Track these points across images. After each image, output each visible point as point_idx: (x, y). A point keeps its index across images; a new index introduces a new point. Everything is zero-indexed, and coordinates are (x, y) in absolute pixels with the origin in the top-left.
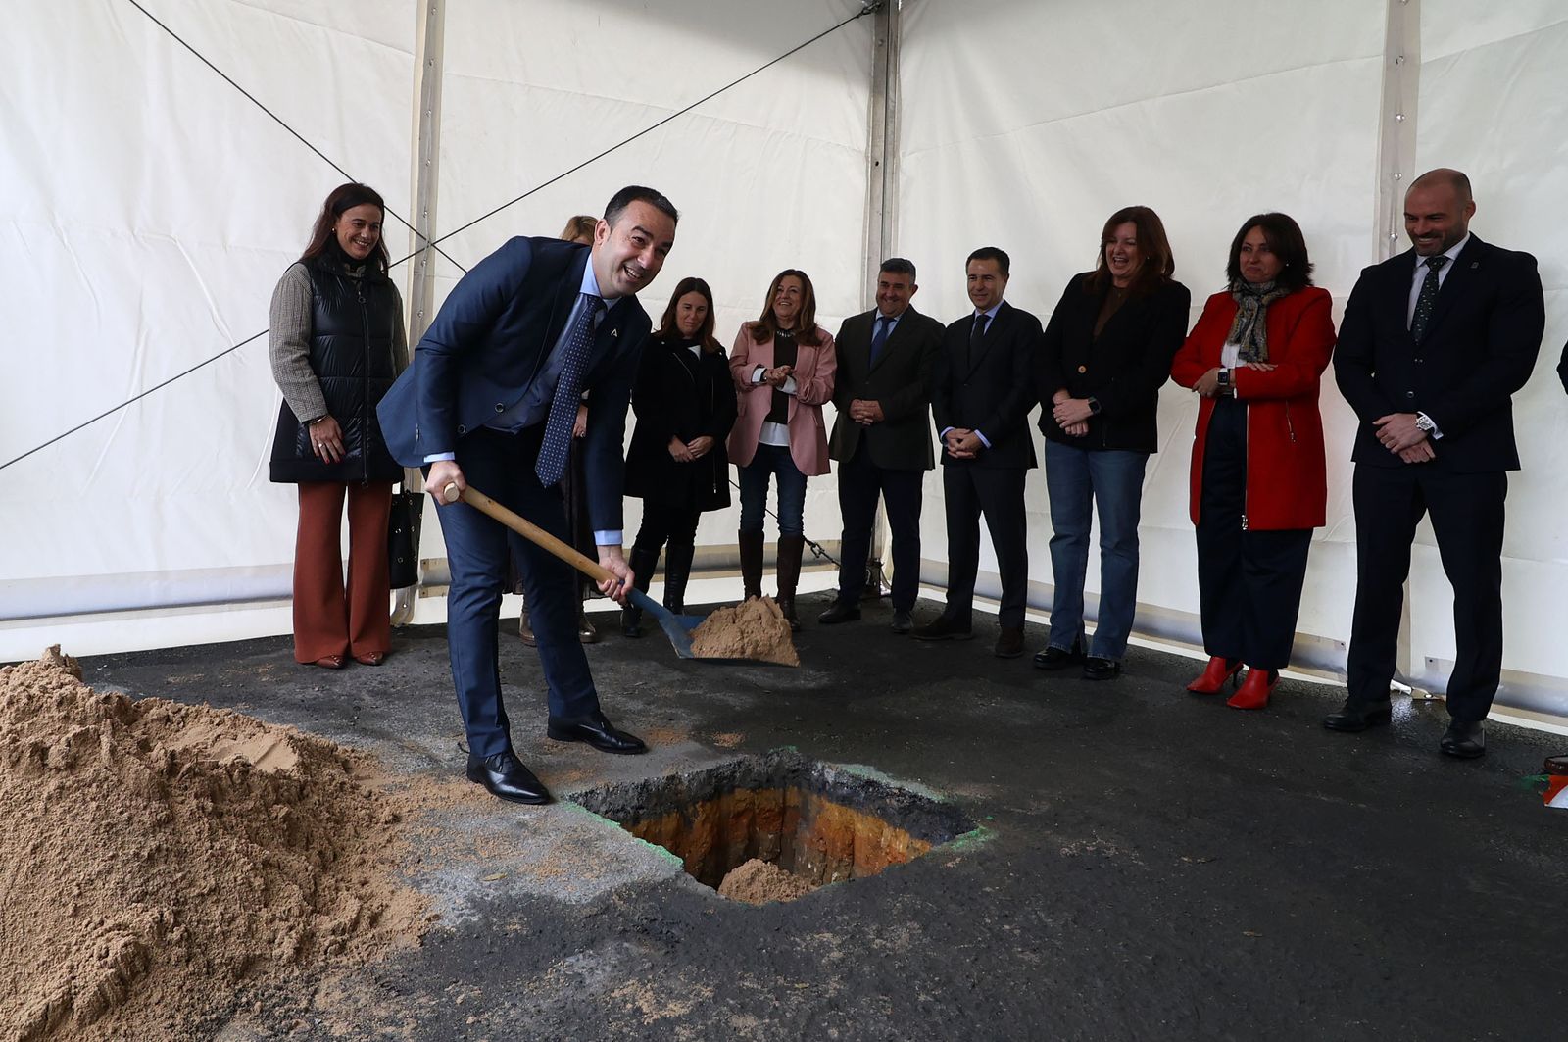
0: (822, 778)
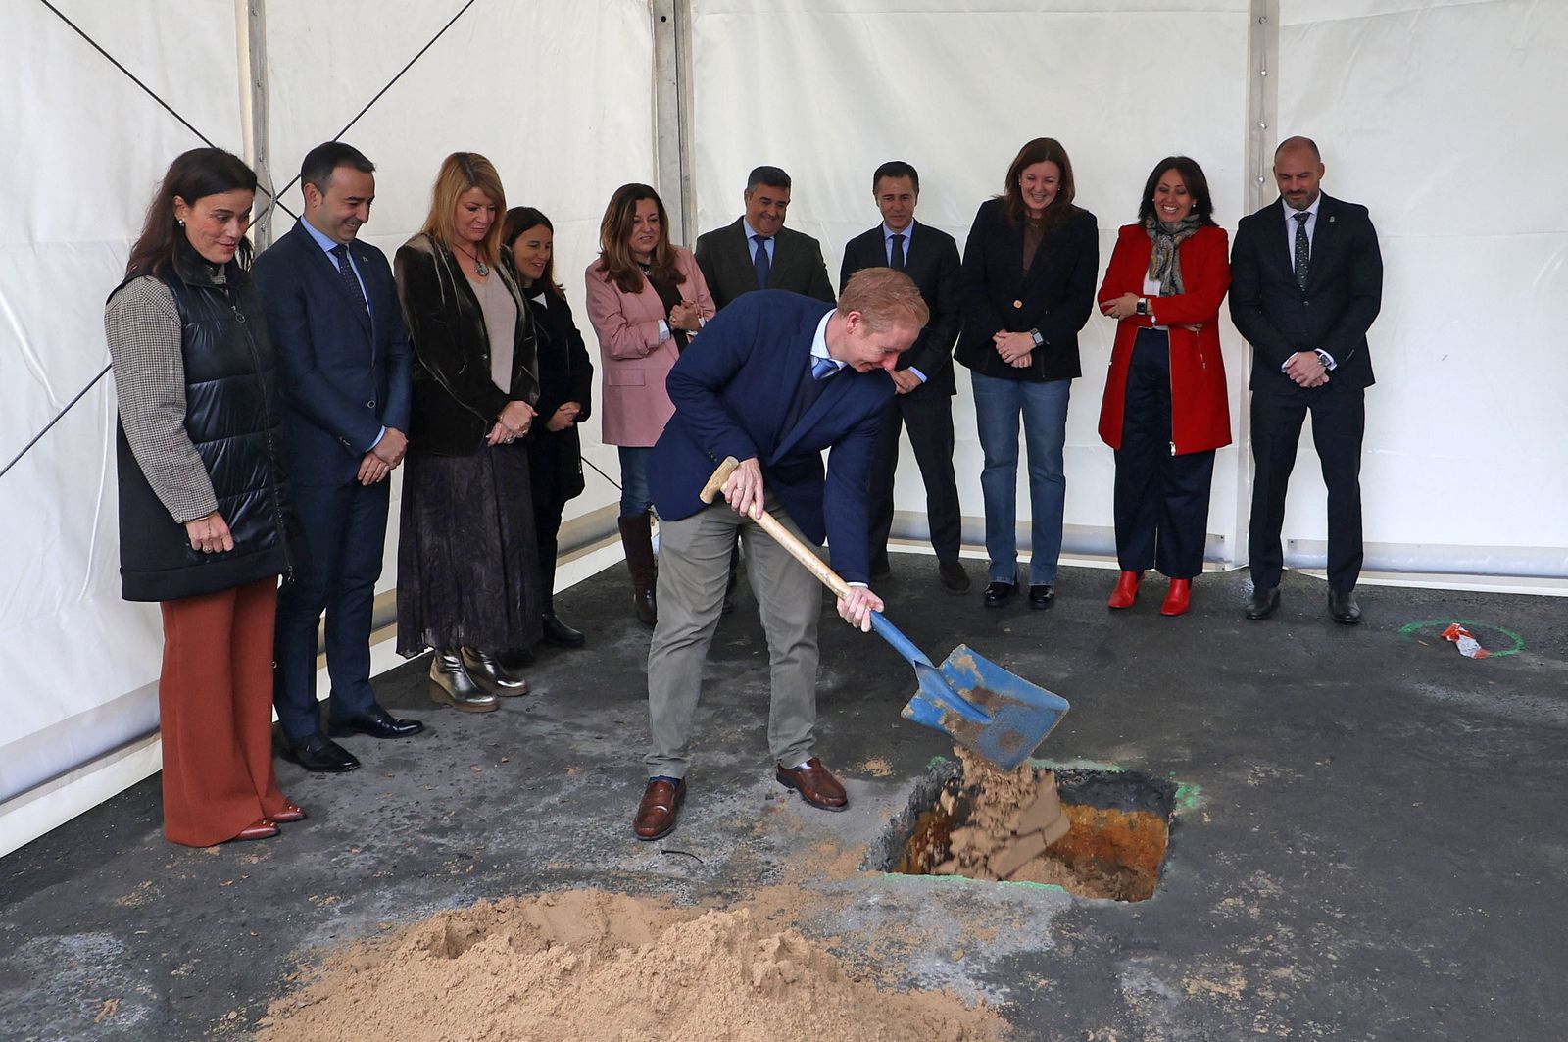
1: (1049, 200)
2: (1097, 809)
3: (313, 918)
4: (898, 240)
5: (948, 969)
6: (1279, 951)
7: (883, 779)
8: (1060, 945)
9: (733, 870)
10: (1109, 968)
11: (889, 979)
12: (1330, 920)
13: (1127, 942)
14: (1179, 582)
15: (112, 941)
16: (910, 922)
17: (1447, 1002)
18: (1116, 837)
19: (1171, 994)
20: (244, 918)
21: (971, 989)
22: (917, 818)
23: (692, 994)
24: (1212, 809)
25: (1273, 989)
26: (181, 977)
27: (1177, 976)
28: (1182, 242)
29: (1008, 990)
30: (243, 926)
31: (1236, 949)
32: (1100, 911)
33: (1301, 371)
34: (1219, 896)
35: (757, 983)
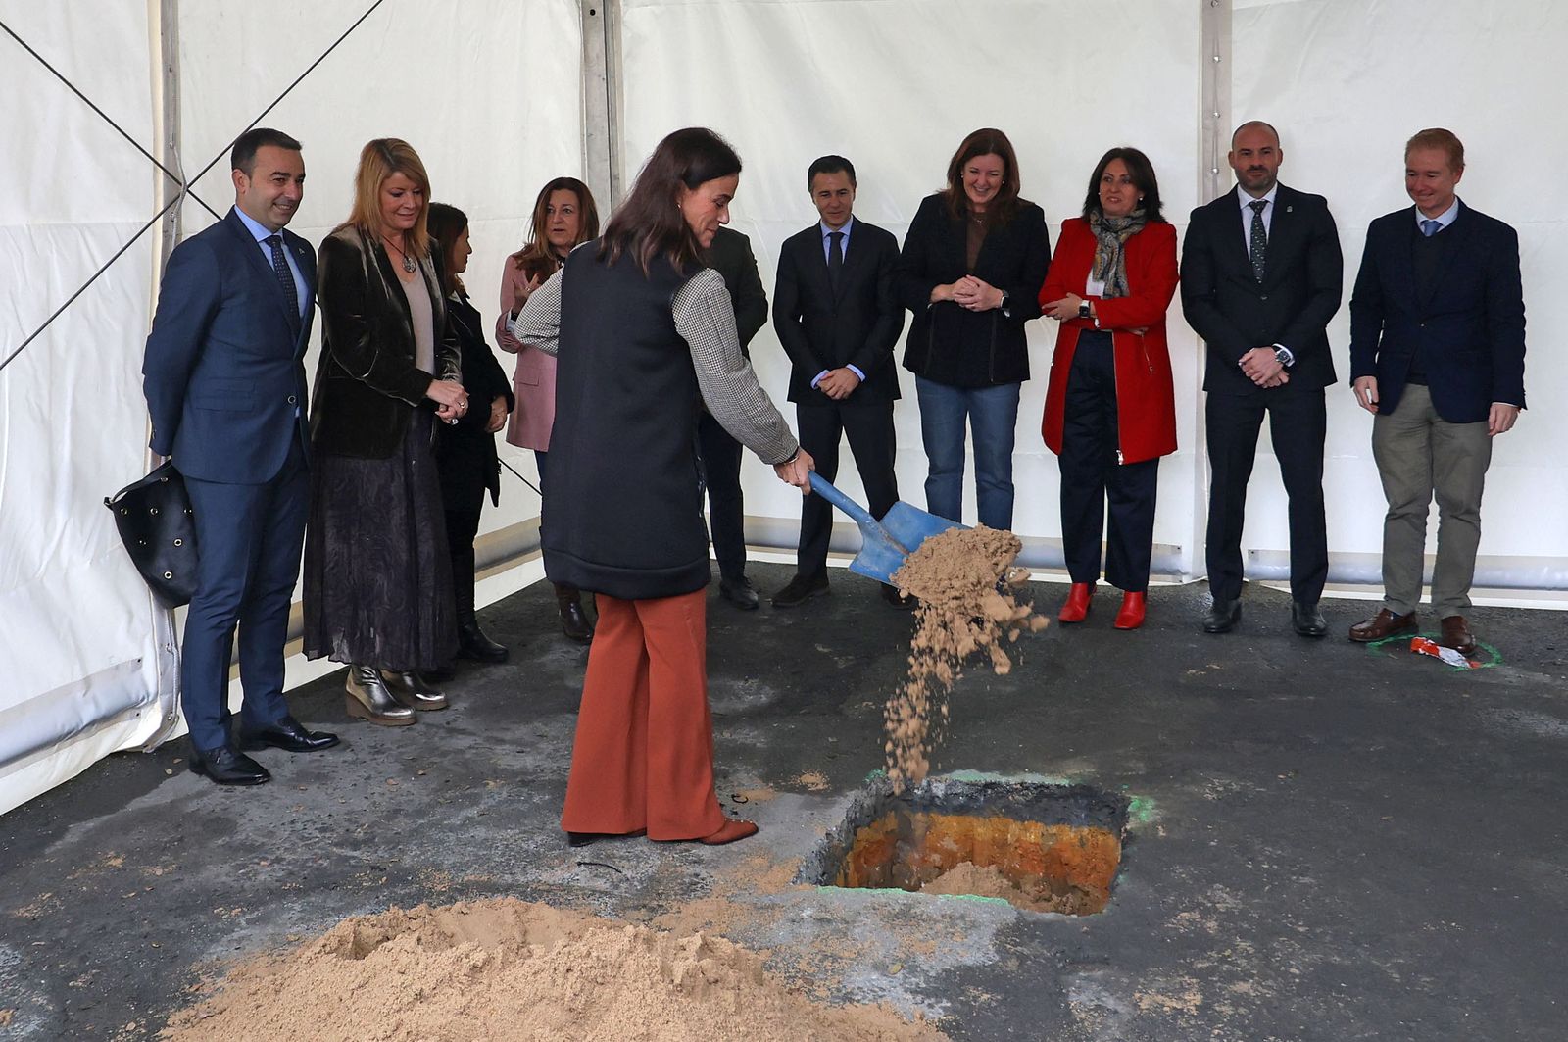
0: (928, 794)
1: (991, 194)
2: (1046, 825)
3: (217, 930)
4: (836, 238)
5: (884, 983)
6: (1238, 965)
7: (818, 792)
8: (1003, 959)
9: (659, 882)
10: (1056, 982)
11: (822, 992)
12: (1292, 934)
13: (1076, 955)
14: (1133, 595)
15: (9, 952)
16: (845, 935)
17: (1418, 1017)
18: (1067, 855)
19: (1120, 1008)
20: (146, 928)
21: (909, 1004)
22: (855, 834)
23: (608, 992)
24: (1167, 822)
25: (1231, 1004)
26: (78, 988)
27: (1129, 990)
28: (1128, 240)
29: (949, 1004)
30: (146, 937)
31: (1191, 963)
32: (1048, 925)
33: (1258, 368)
34: (1174, 910)
35: (678, 981)
